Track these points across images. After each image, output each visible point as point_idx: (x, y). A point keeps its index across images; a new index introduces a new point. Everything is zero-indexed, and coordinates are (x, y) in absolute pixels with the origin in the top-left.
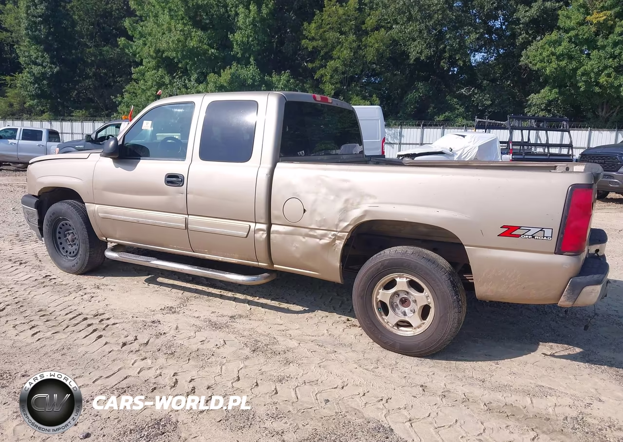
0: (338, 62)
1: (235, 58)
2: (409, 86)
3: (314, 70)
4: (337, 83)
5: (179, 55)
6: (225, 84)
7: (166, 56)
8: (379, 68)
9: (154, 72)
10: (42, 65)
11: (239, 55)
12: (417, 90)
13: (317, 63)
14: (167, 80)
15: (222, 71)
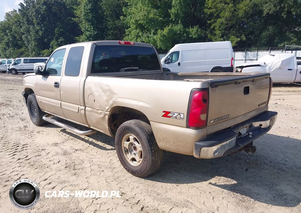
0: (223, 19)
1: (172, 21)
2: (264, 28)
3: (210, 24)
4: (222, 30)
5: (145, 22)
6: (166, 34)
7: (139, 23)
8: (246, 20)
9: (135, 30)
10: (90, 31)
11: (174, 20)
12: (268, 30)
13: (212, 20)
14: (140, 34)
15: (164, 28)
